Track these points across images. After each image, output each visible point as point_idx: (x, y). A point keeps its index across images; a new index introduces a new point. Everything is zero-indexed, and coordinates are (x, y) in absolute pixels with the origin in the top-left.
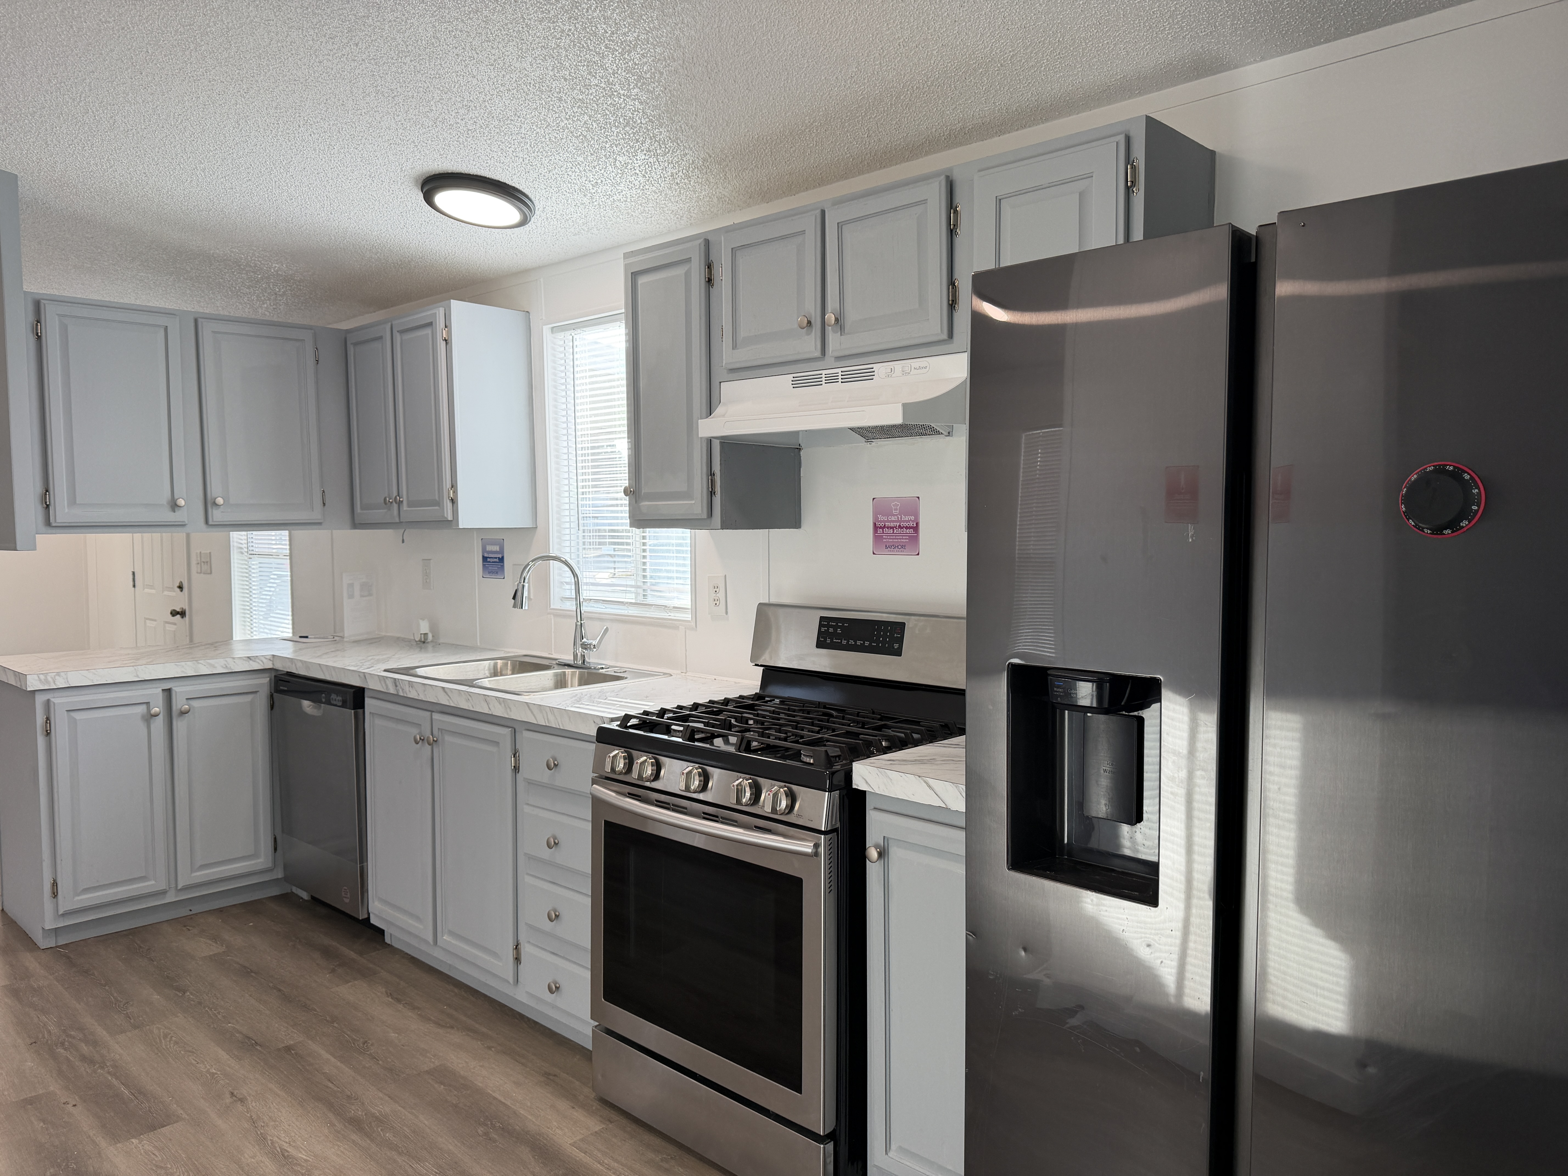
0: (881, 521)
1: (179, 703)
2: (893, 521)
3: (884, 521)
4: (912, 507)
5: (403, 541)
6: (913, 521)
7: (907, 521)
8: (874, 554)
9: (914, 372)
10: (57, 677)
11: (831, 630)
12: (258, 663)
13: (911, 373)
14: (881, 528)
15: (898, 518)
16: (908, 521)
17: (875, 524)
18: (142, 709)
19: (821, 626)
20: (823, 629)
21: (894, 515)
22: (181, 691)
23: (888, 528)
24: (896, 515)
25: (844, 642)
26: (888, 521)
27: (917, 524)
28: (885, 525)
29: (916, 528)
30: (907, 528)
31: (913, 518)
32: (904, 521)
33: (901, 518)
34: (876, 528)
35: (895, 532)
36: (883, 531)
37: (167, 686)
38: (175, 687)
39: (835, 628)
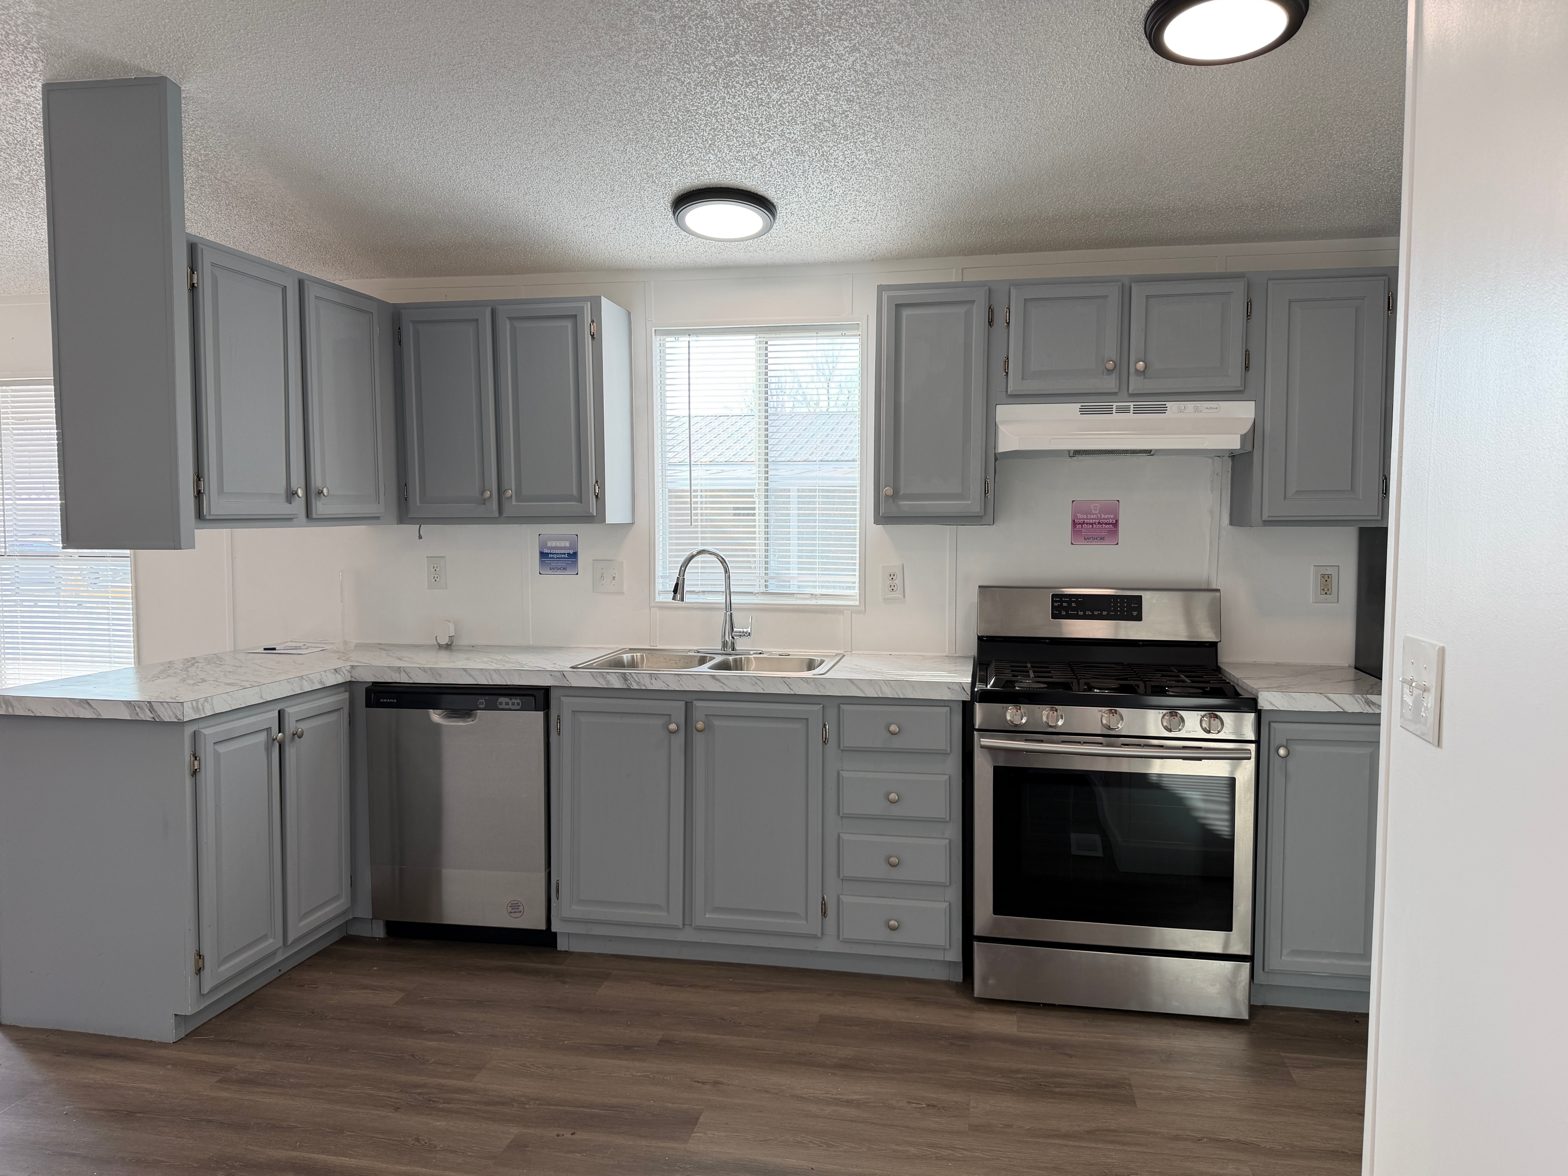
0: (1080, 519)
1: (291, 725)
2: (1093, 519)
3: (1083, 519)
4: (1113, 508)
5: (420, 537)
6: (1112, 519)
7: (1106, 519)
8: (1072, 544)
9: (1205, 410)
10: (205, 703)
11: (1065, 604)
12: (342, 676)
13: (1203, 411)
14: (1080, 524)
15: (1098, 516)
16: (1108, 519)
17: (1074, 521)
18: (262, 737)
19: (1053, 602)
20: (1056, 604)
21: (1094, 514)
22: (293, 711)
23: (1087, 524)
24: (1096, 514)
25: (1081, 613)
26: (1087, 519)
27: (1117, 521)
28: (1084, 522)
29: (1116, 524)
30: (1106, 524)
31: (1112, 516)
32: (1103, 519)
33: (1101, 516)
34: (1074, 523)
35: (1094, 526)
36: (1082, 526)
37: (280, 706)
38: (286, 707)
39: (1069, 603)
